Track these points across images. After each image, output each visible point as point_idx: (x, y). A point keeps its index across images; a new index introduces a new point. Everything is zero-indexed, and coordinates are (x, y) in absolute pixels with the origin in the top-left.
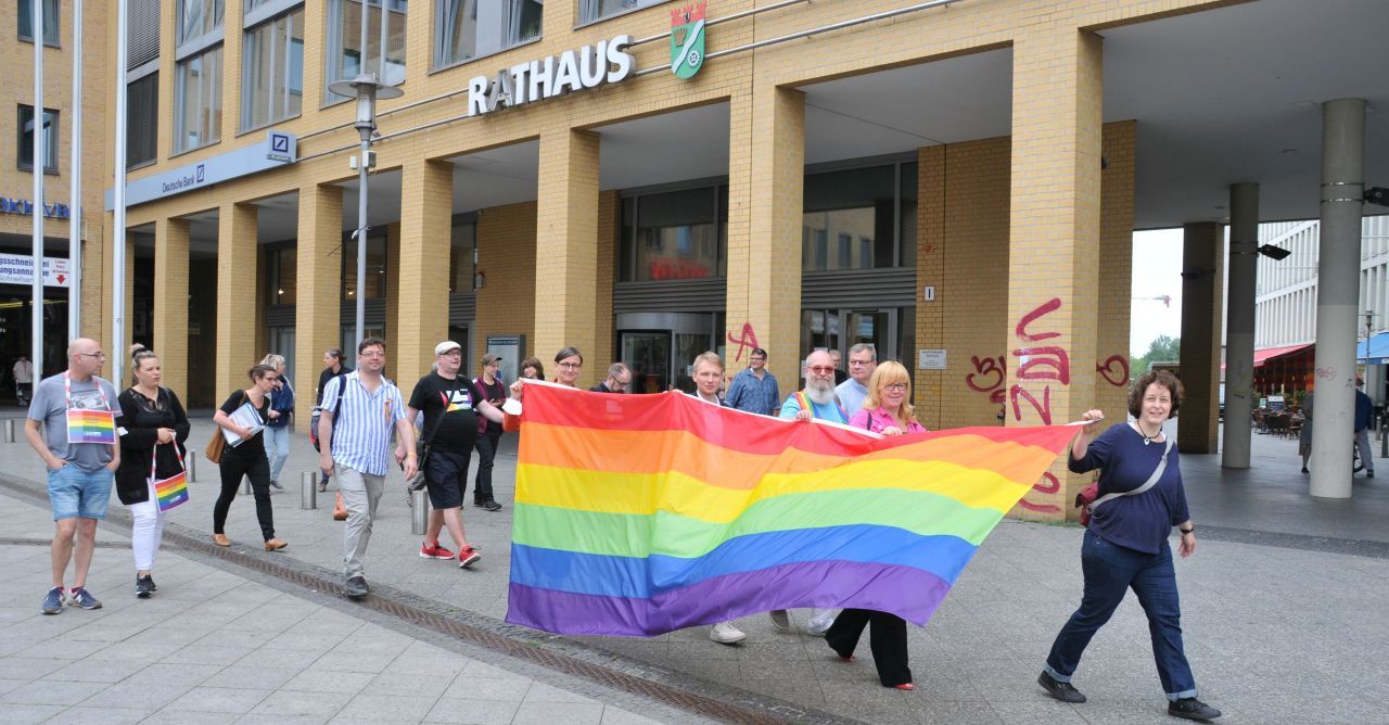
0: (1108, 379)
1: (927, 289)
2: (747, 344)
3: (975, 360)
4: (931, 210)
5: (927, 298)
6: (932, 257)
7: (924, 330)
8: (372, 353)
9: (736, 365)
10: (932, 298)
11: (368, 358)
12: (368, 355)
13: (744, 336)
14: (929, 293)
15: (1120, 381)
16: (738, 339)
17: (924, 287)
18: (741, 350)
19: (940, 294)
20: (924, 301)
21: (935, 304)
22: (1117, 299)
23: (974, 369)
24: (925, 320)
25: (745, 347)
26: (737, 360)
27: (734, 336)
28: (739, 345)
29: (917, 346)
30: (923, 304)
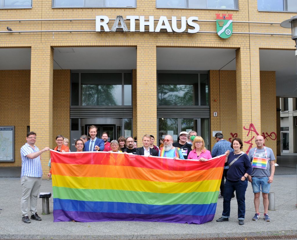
0: (271, 138)
1: (214, 113)
2: (252, 130)
3: (231, 134)
4: (215, 89)
5: (215, 115)
6: (215, 103)
7: (214, 125)
8: (32, 137)
9: (247, 137)
10: (216, 115)
11: (31, 139)
12: (31, 138)
13: (250, 128)
14: (215, 114)
15: (274, 139)
16: (248, 129)
17: (213, 112)
18: (249, 132)
19: (219, 114)
20: (213, 116)
21: (217, 117)
22: (273, 117)
23: (231, 137)
24: (214, 122)
25: (251, 131)
26: (248, 135)
27: (246, 127)
28: (248, 131)
29: (211, 130)
30: (213, 117)
